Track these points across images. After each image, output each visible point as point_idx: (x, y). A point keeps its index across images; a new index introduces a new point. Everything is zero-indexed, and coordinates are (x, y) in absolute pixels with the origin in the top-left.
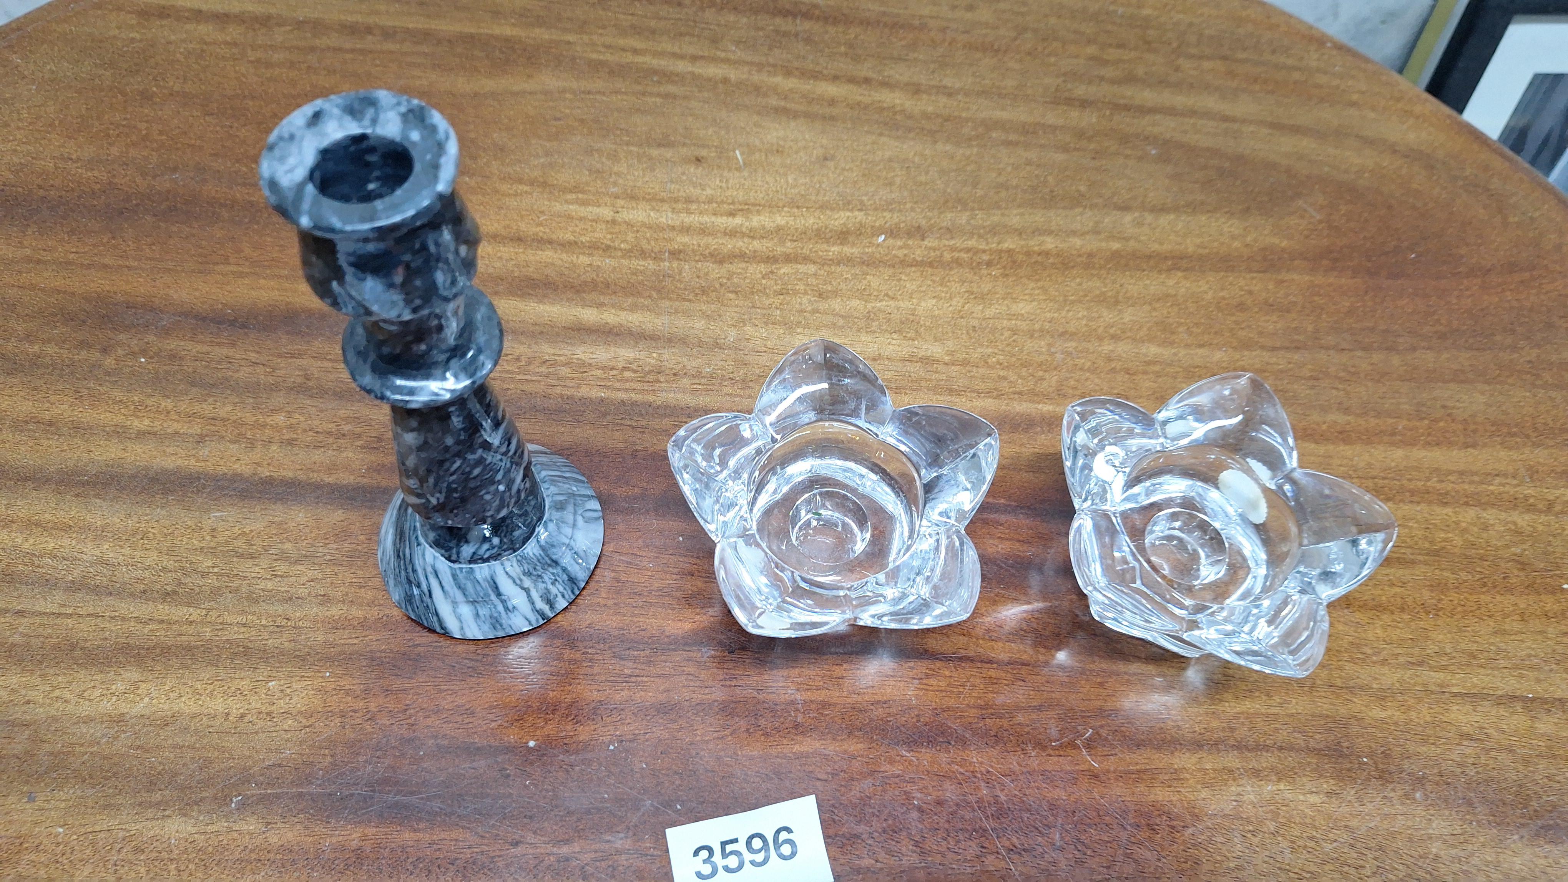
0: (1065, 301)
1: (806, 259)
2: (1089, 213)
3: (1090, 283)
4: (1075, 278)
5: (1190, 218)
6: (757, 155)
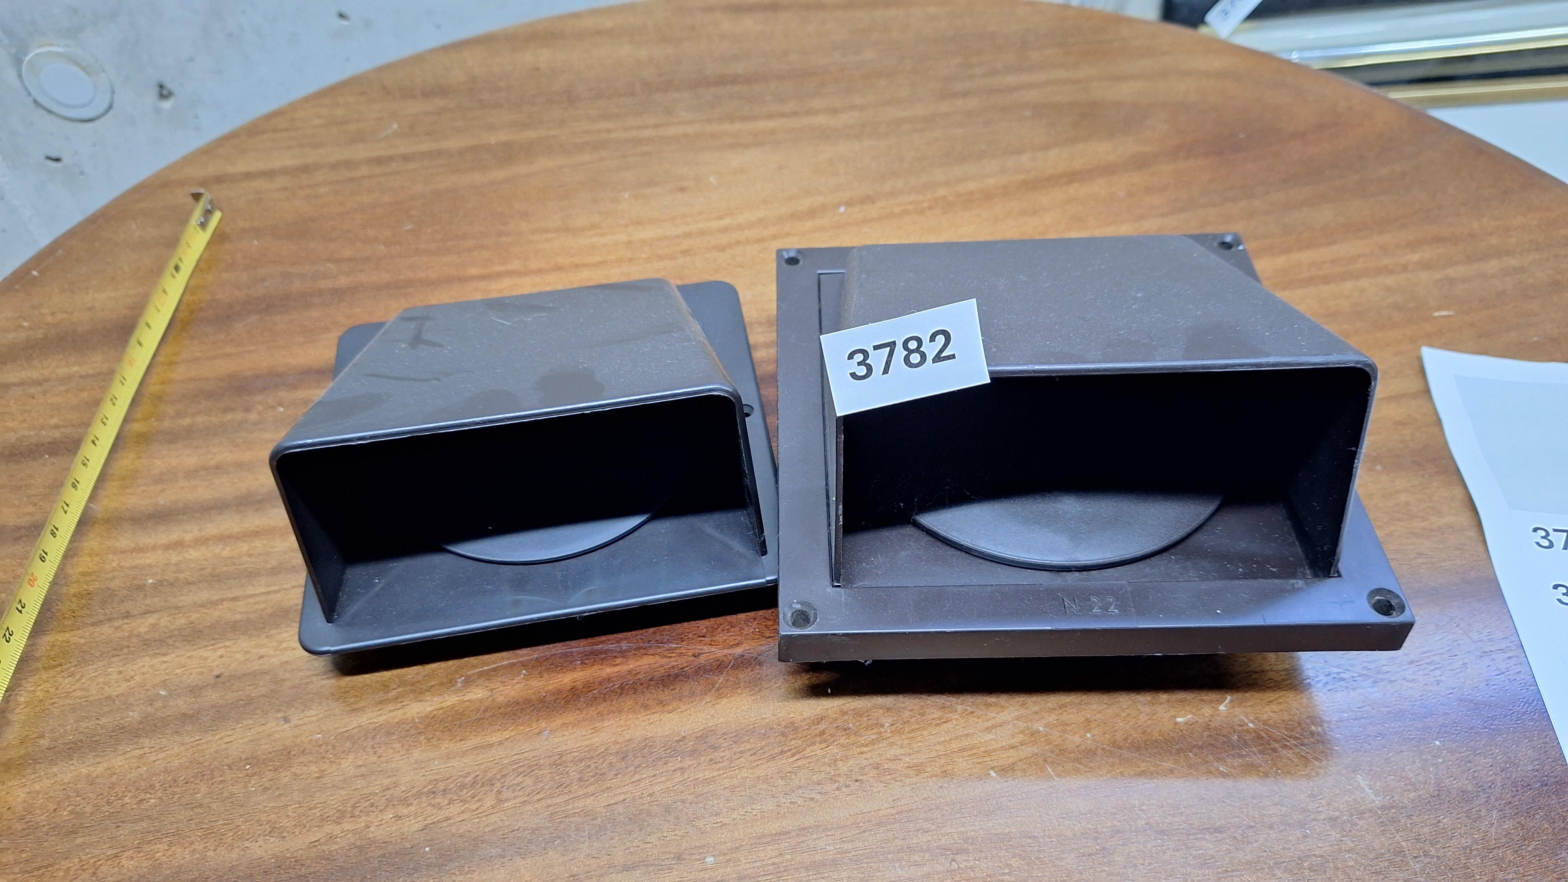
2: (994, 161)
3: (1011, 204)
4: (998, 204)
5: (1070, 148)
6: (727, 177)
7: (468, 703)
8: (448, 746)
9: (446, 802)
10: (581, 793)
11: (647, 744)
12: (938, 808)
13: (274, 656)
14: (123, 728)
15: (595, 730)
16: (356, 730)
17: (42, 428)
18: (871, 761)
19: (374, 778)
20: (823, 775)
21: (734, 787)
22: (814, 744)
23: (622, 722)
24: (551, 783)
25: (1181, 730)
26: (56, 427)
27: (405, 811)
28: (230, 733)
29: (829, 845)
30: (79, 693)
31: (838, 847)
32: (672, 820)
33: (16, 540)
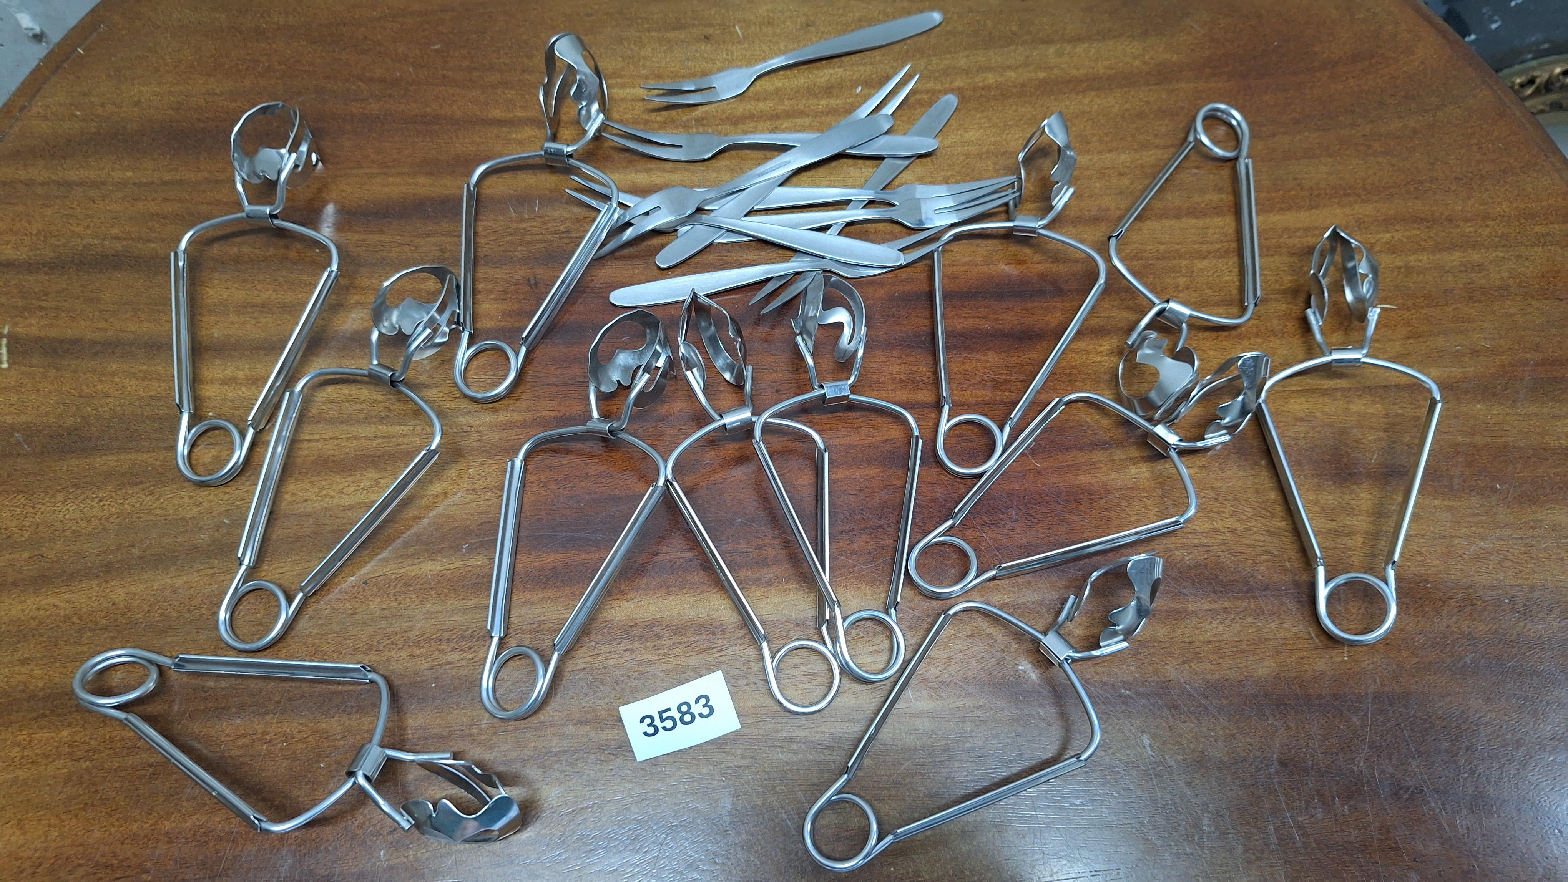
0: (1005, 125)
1: (802, 114)
2: (1021, 49)
3: (1023, 109)
4: (1011, 106)
5: (1100, 45)
6: (753, 28)
7: (470, 568)
8: (454, 603)
9: (449, 649)
13: (316, 501)
14: (196, 548)
16: (381, 578)
17: (105, 238)
19: (394, 621)
26: (117, 238)
27: (418, 652)
28: (282, 565)
30: (159, 512)
33: (95, 354)
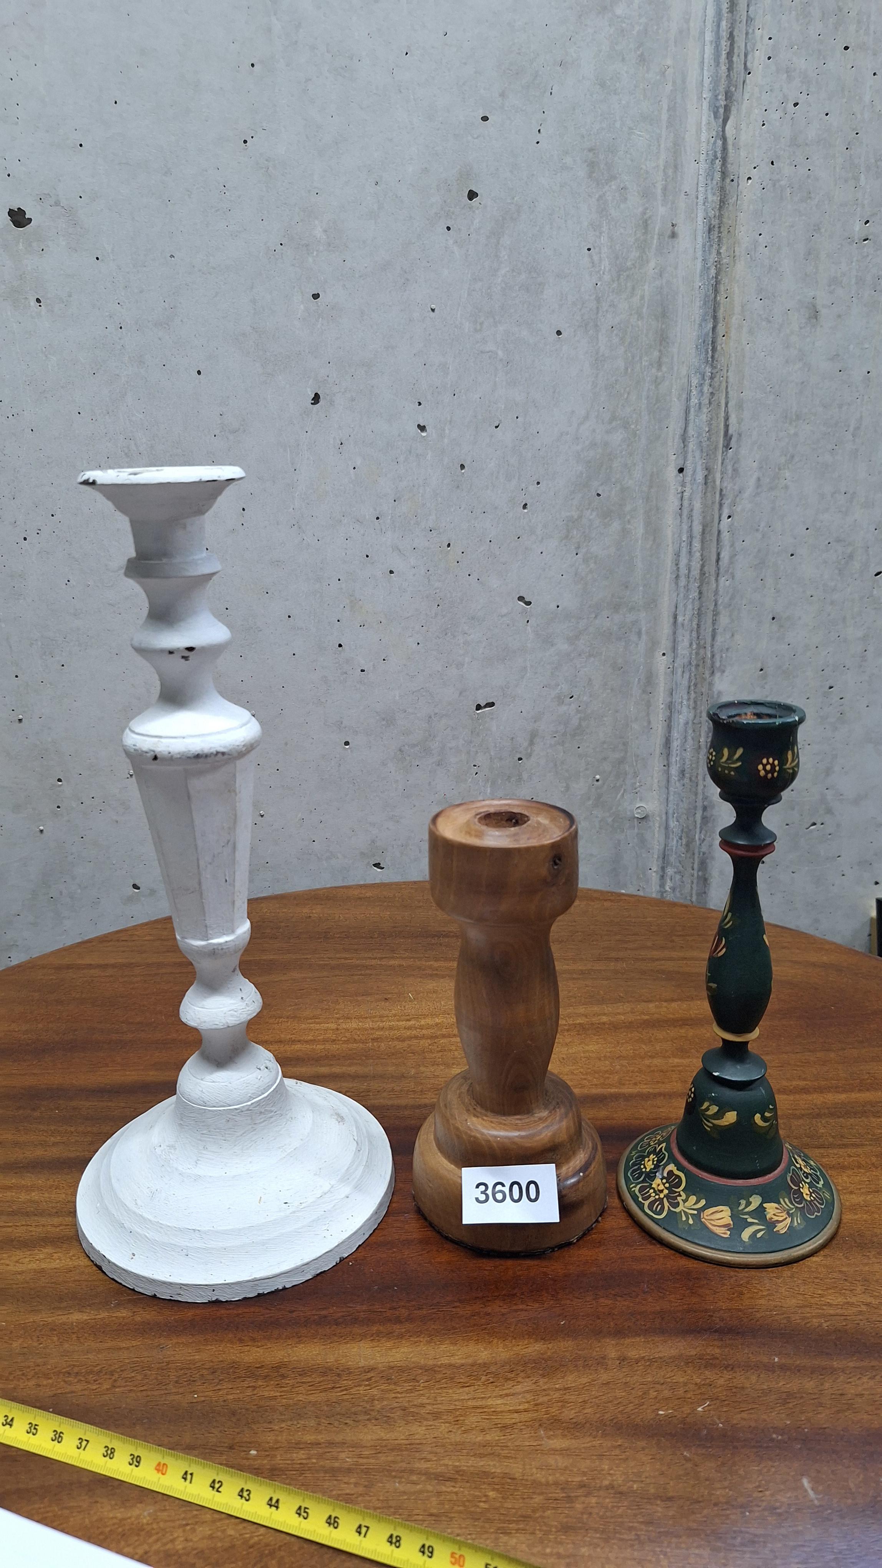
6: (420, 995)
10: (173, 1391)
11: (234, 1365)
12: (443, 1446)
15: (199, 1351)
18: (400, 1405)
20: (360, 1408)
21: (290, 1406)
22: (360, 1386)
23: (221, 1348)
24: (155, 1381)
25: (660, 1421)
29: (349, 1458)
31: (355, 1460)
32: (234, 1420)
